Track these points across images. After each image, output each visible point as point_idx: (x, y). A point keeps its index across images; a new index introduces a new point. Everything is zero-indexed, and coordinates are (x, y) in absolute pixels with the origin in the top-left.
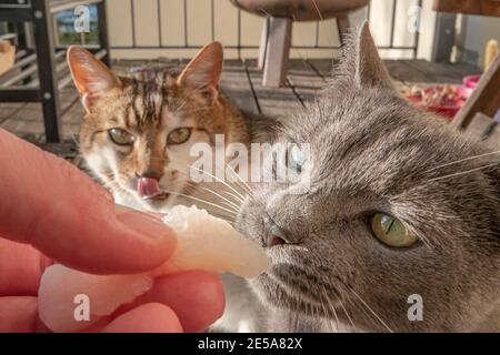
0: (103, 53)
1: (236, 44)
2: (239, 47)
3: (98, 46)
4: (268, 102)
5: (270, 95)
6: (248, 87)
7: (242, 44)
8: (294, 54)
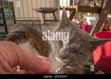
0: (14, 18)
1: (37, 17)
2: (38, 18)
3: (13, 17)
4: (42, 26)
5: (42, 25)
6: (39, 24)
7: (38, 17)
8: (46, 19)
